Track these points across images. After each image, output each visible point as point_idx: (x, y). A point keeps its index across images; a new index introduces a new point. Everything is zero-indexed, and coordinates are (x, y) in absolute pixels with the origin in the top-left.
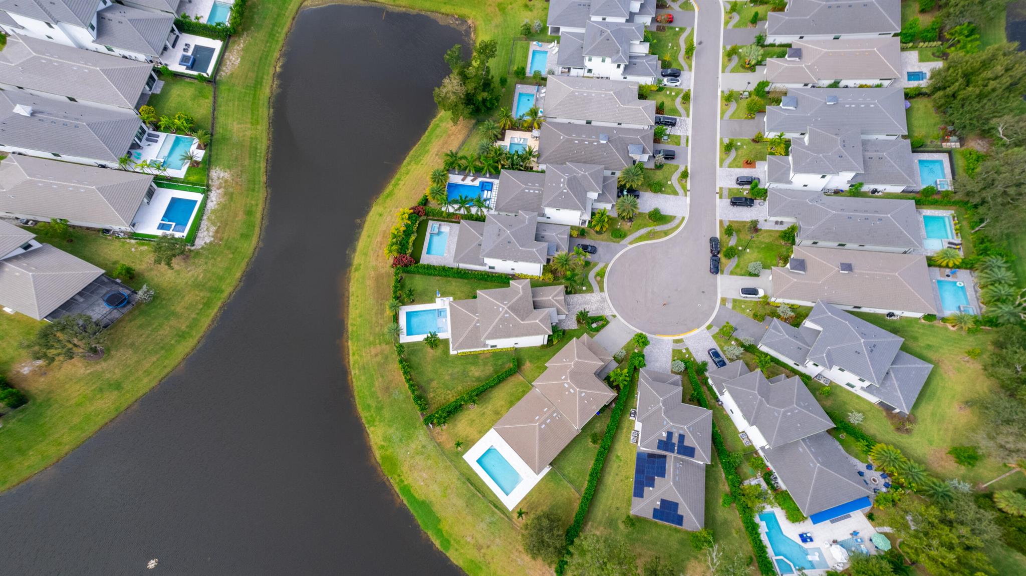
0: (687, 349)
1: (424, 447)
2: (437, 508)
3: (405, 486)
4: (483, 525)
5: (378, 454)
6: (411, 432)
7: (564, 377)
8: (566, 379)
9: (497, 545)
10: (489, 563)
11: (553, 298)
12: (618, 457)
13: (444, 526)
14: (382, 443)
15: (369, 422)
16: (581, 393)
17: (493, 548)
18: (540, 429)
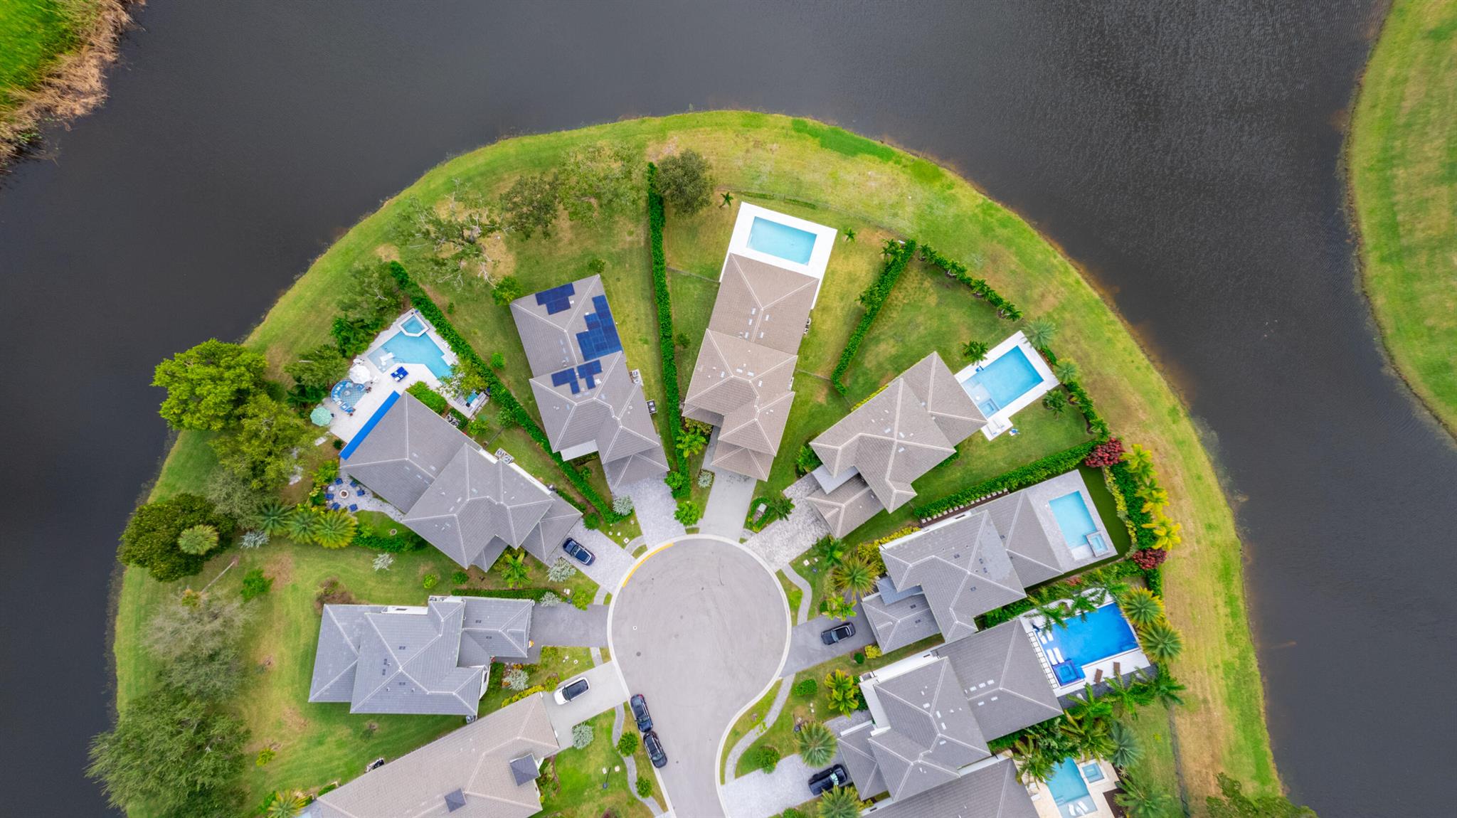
0: (623, 545)
1: (895, 215)
2: (833, 156)
3: (889, 158)
4: (765, 169)
5: (950, 176)
6: (924, 224)
7: (760, 384)
8: (756, 383)
9: (738, 158)
10: (737, 136)
11: (840, 508)
12: (646, 342)
13: (812, 143)
14: (953, 191)
15: (990, 207)
16: (727, 374)
17: (741, 154)
18: (755, 305)
